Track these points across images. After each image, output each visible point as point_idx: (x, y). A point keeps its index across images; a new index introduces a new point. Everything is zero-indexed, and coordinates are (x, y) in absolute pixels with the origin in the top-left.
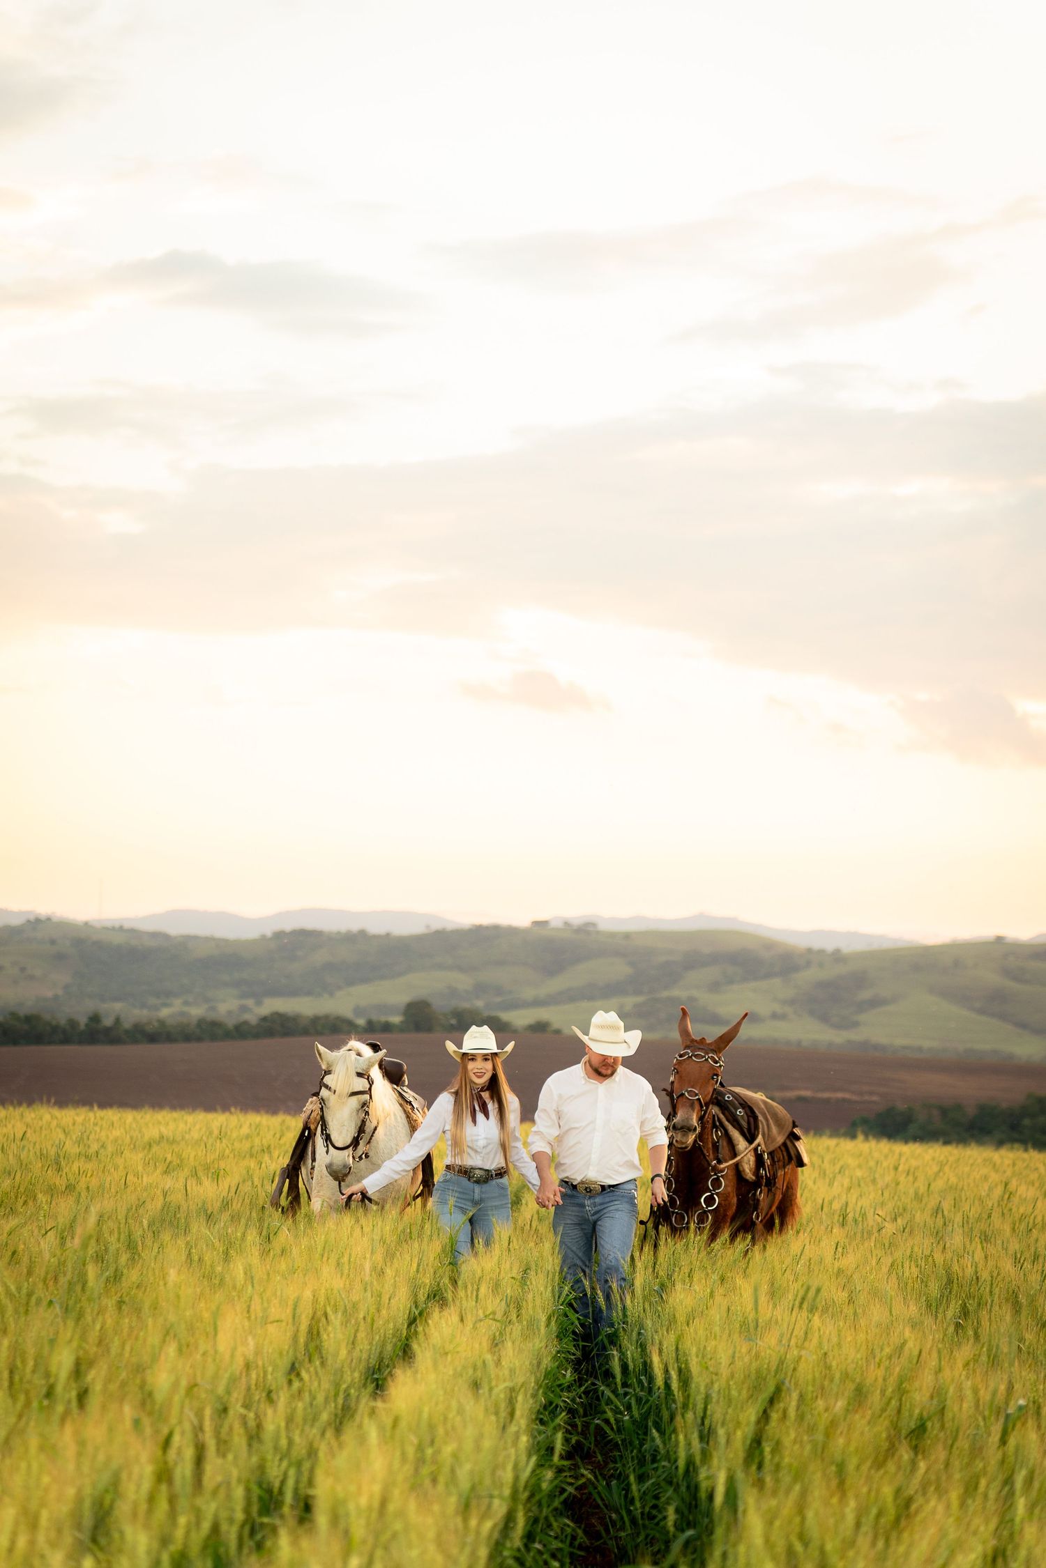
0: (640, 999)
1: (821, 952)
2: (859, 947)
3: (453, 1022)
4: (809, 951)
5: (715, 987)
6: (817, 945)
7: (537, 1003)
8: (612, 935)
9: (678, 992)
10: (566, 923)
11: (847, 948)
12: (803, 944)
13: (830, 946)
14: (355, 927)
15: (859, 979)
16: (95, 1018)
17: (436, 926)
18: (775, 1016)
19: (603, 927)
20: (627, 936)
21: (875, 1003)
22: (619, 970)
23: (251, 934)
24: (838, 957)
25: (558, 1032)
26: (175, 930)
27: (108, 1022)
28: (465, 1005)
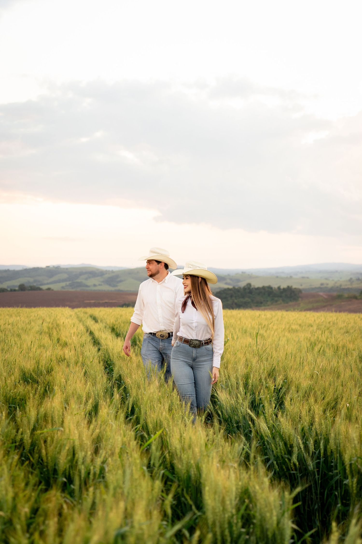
0: (70, 282)
1: (109, 271)
2: (117, 269)
3: (30, 288)
4: (106, 271)
5: (86, 279)
6: (108, 269)
7: (48, 284)
8: (64, 269)
9: (79, 280)
10: (54, 267)
11: (114, 270)
12: (105, 269)
13: (111, 269)
14: (7, 269)
15: (117, 276)
17: (25, 268)
18: (99, 285)
19: (62, 267)
20: (67, 269)
21: (121, 281)
22: (65, 276)
24: (112, 272)
25: (53, 290)
28: (32, 285)
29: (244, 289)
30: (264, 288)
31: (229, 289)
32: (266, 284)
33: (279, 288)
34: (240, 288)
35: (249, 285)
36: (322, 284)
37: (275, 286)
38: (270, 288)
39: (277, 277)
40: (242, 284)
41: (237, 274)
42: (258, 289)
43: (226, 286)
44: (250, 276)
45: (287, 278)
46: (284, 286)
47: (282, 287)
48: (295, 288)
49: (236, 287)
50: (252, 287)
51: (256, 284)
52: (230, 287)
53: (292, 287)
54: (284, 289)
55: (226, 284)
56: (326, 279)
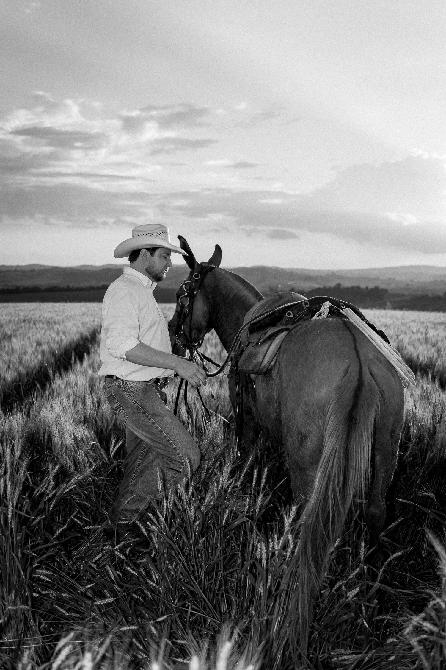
16: (68, 287)
23: (98, 269)
26: (83, 269)
27: (71, 287)
29: (335, 288)
30: (353, 288)
32: (355, 284)
33: (367, 288)
34: (330, 287)
35: (339, 285)
36: (408, 285)
37: (363, 286)
38: (358, 287)
39: (365, 278)
41: (328, 275)
42: (348, 288)
43: (317, 286)
45: (374, 279)
46: (371, 286)
47: (370, 287)
48: (382, 289)
50: (342, 287)
51: (346, 284)
53: (379, 287)
54: (372, 289)
55: (317, 283)
56: (412, 281)
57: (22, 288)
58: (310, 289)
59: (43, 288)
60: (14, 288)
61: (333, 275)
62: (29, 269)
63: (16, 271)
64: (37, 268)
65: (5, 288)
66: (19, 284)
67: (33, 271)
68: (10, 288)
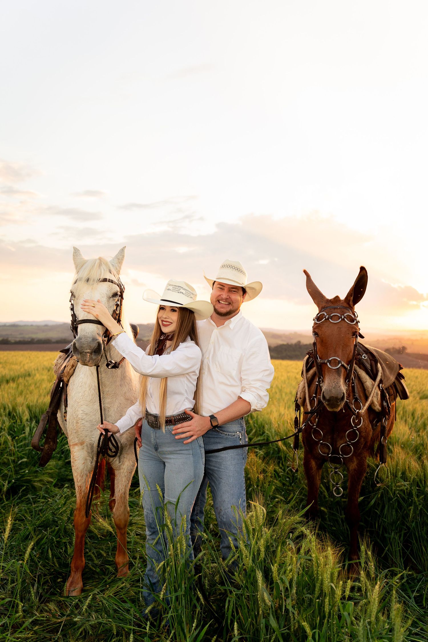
31: (283, 345)
35: (299, 342)
40: (294, 341)
42: (306, 345)
44: (300, 336)
49: (290, 343)
50: (301, 344)
52: (285, 343)
55: (282, 340)
57: (36, 340)
58: (275, 345)
59: (53, 340)
60: (29, 340)
61: (296, 334)
62: (43, 324)
63: (32, 325)
64: (50, 324)
65: (22, 339)
66: (34, 336)
67: (46, 326)
68: (26, 340)
